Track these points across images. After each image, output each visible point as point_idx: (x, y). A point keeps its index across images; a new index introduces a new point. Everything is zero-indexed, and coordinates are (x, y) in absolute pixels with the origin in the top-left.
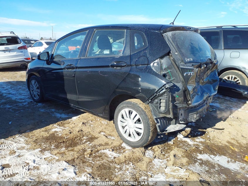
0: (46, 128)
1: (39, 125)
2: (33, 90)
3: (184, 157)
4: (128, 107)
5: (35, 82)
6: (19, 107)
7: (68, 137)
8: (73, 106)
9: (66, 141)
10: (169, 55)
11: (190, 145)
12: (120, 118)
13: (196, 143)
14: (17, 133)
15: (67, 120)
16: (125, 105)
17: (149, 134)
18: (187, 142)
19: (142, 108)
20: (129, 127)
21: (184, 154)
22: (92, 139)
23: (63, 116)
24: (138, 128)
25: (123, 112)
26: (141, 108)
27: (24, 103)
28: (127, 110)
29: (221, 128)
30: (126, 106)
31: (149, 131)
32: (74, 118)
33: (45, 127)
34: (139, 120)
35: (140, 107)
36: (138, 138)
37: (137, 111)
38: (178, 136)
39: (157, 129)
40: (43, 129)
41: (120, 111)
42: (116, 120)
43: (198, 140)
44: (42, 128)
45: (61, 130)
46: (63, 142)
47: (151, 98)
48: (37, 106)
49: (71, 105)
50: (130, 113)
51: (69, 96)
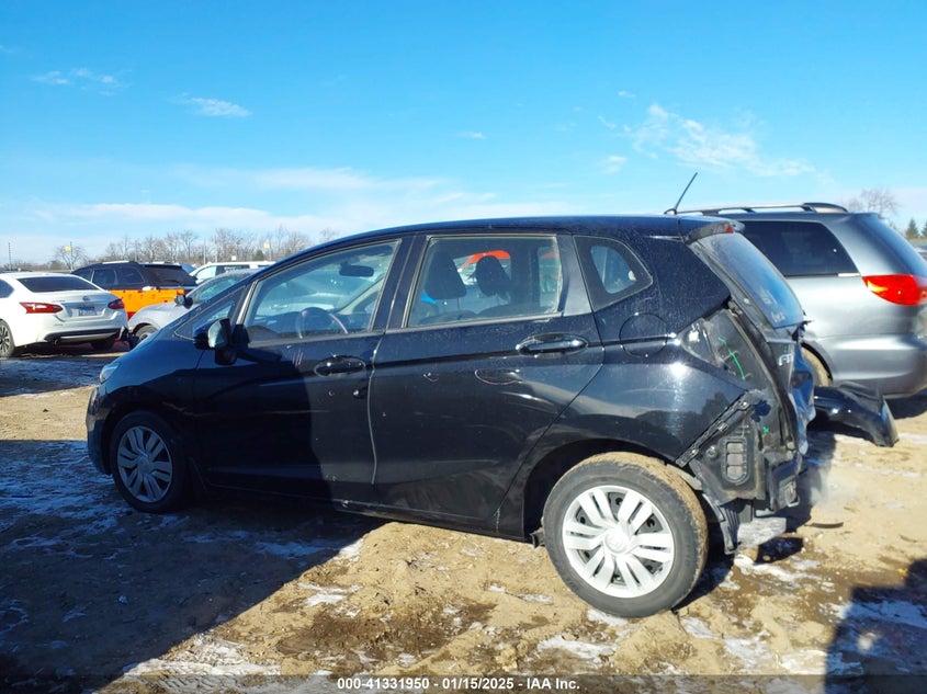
0: (277, 598)
1: (240, 592)
2: (136, 467)
3: (801, 621)
4: (605, 481)
5: (147, 436)
6: (89, 540)
7: (389, 616)
8: (348, 505)
9: (394, 630)
10: (727, 308)
11: (788, 584)
12: (569, 524)
13: (800, 575)
14: (190, 629)
15: (329, 562)
16: (592, 477)
17: (696, 560)
18: (773, 577)
19: (660, 477)
20: (615, 548)
21: (798, 613)
22: (477, 612)
23: (300, 549)
24: (650, 548)
25: (583, 500)
26: (659, 480)
27: (101, 524)
28: (600, 492)
29: (833, 522)
30: (595, 480)
31: (696, 552)
32: (349, 551)
33: (273, 597)
34: (651, 523)
35: (653, 477)
36: (651, 583)
37: (643, 490)
38: (737, 562)
39: (725, 539)
40: (269, 604)
41: (570, 497)
42: (556, 532)
43: (801, 566)
44: (265, 602)
45: (340, 597)
46: (386, 635)
47: (699, 441)
48: (162, 525)
49: (340, 504)
50: (615, 500)
51: (330, 472)
